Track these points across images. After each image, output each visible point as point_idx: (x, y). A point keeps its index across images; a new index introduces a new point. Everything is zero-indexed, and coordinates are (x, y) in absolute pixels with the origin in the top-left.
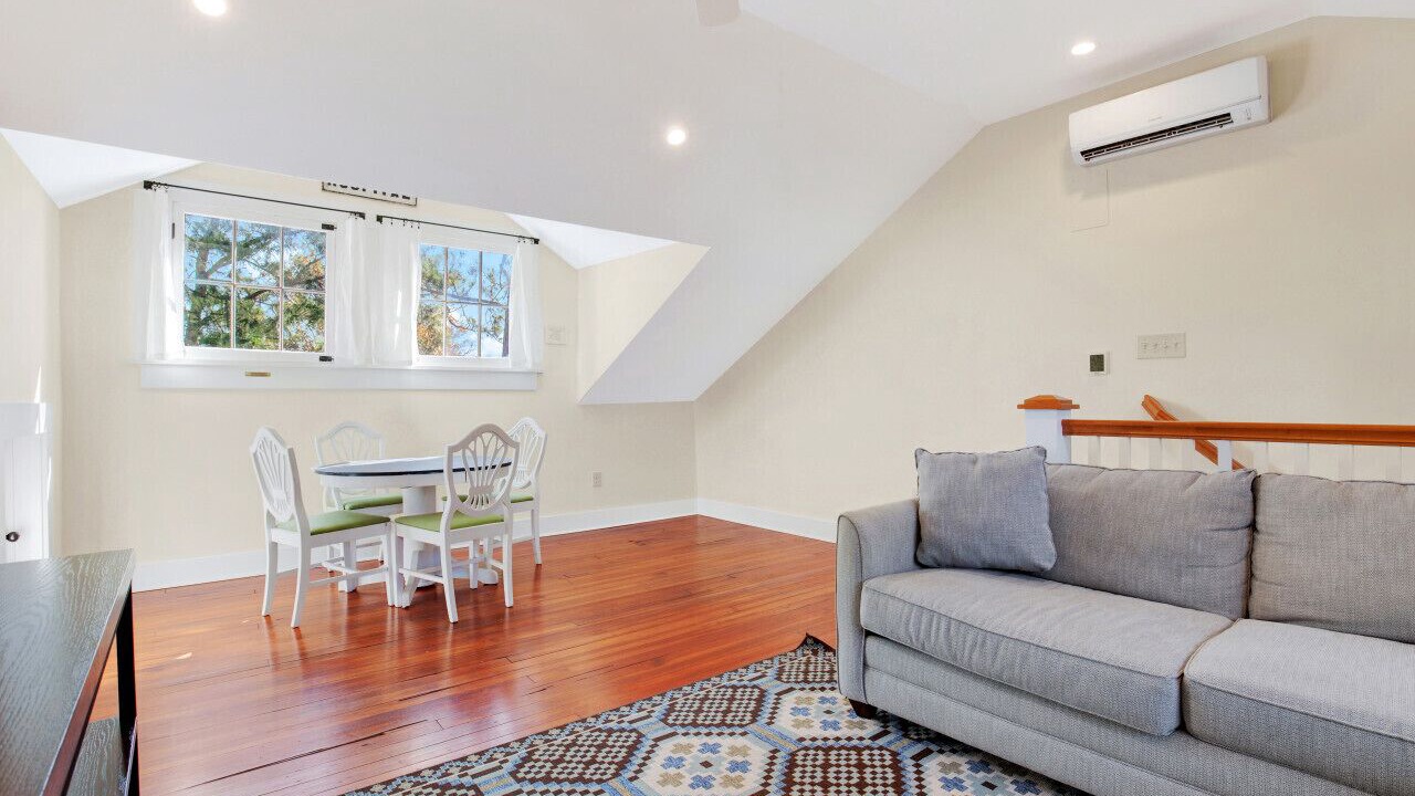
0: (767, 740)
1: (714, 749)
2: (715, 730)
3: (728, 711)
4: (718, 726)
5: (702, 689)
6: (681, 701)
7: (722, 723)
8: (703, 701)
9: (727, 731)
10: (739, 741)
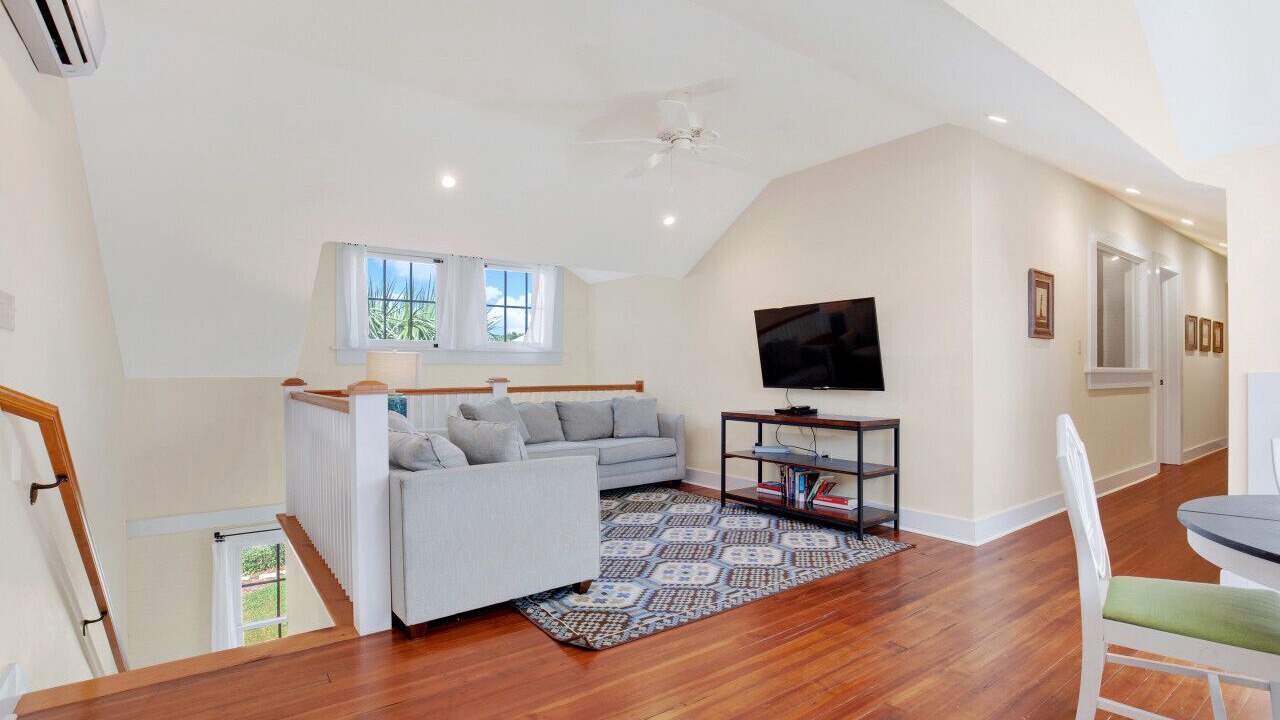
0: (650, 582)
1: (682, 579)
2: (682, 586)
3: (673, 597)
4: (680, 589)
5: (694, 611)
6: (708, 604)
7: (677, 590)
8: (692, 604)
9: (675, 586)
10: (667, 582)
